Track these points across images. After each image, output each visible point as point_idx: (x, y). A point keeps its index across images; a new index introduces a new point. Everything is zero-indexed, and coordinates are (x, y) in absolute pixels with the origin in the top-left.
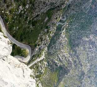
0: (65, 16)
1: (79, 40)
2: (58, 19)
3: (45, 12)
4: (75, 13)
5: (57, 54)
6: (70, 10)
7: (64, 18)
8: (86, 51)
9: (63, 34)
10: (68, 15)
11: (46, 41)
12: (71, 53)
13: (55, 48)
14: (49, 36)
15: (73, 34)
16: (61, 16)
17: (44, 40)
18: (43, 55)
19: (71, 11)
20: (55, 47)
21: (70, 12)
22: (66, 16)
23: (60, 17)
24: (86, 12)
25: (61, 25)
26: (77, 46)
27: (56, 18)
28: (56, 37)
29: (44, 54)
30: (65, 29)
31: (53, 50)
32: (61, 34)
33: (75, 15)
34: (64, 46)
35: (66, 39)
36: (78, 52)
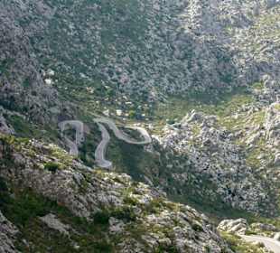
0: (63, 126)
1: (196, 52)
2: (57, 162)
3: (13, 232)
4: (52, 73)
5: (271, 166)
6: (31, 100)
7: (72, 132)
8: (257, 15)
9: (157, 138)
10: (55, 110)
11: (176, 223)
12: (265, 91)
13: (237, 179)
14: (150, 209)
15: (165, 80)
16: (40, 145)
17: (172, 237)
18: (262, 245)
19: (34, 94)
20: (228, 176)
21: (44, 96)
22: (62, 117)
23: (50, 152)
24: (49, 14)
25: (109, 146)
26: (227, 60)
27: (53, 169)
28: (173, 170)
29: (254, 240)
30: (136, 126)
31: (247, 188)
32: (156, 146)
33: (65, 71)
34: (224, 129)
35: (186, 119)
36: (261, 58)
